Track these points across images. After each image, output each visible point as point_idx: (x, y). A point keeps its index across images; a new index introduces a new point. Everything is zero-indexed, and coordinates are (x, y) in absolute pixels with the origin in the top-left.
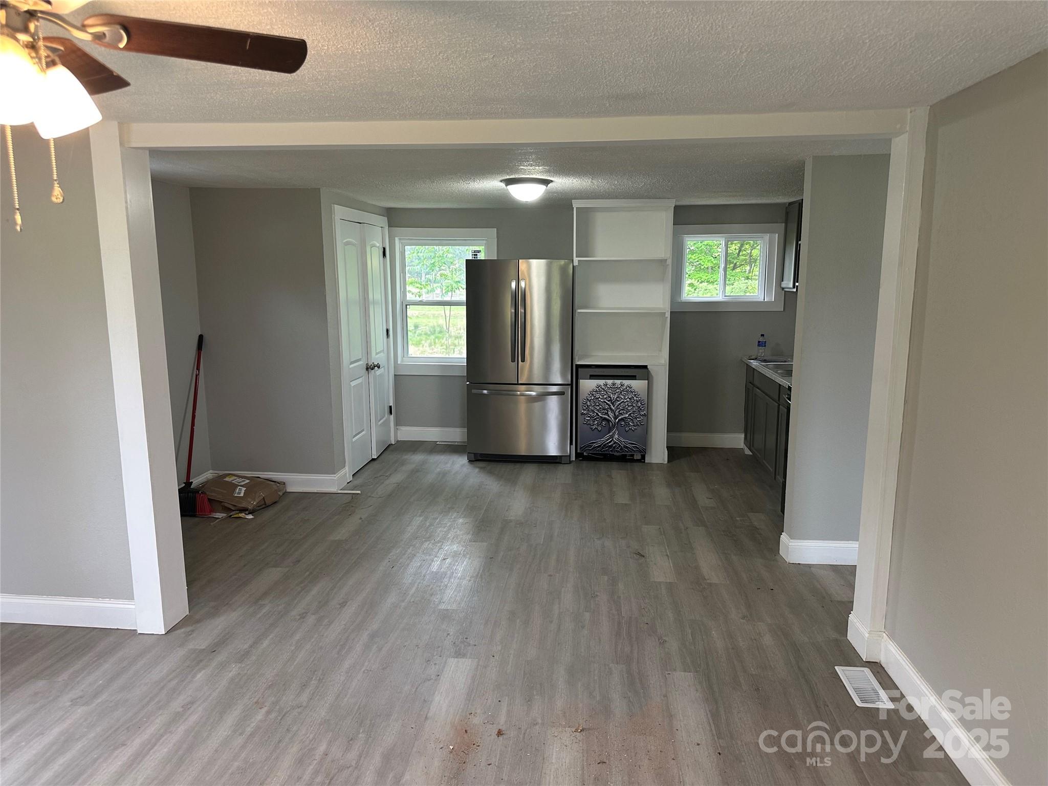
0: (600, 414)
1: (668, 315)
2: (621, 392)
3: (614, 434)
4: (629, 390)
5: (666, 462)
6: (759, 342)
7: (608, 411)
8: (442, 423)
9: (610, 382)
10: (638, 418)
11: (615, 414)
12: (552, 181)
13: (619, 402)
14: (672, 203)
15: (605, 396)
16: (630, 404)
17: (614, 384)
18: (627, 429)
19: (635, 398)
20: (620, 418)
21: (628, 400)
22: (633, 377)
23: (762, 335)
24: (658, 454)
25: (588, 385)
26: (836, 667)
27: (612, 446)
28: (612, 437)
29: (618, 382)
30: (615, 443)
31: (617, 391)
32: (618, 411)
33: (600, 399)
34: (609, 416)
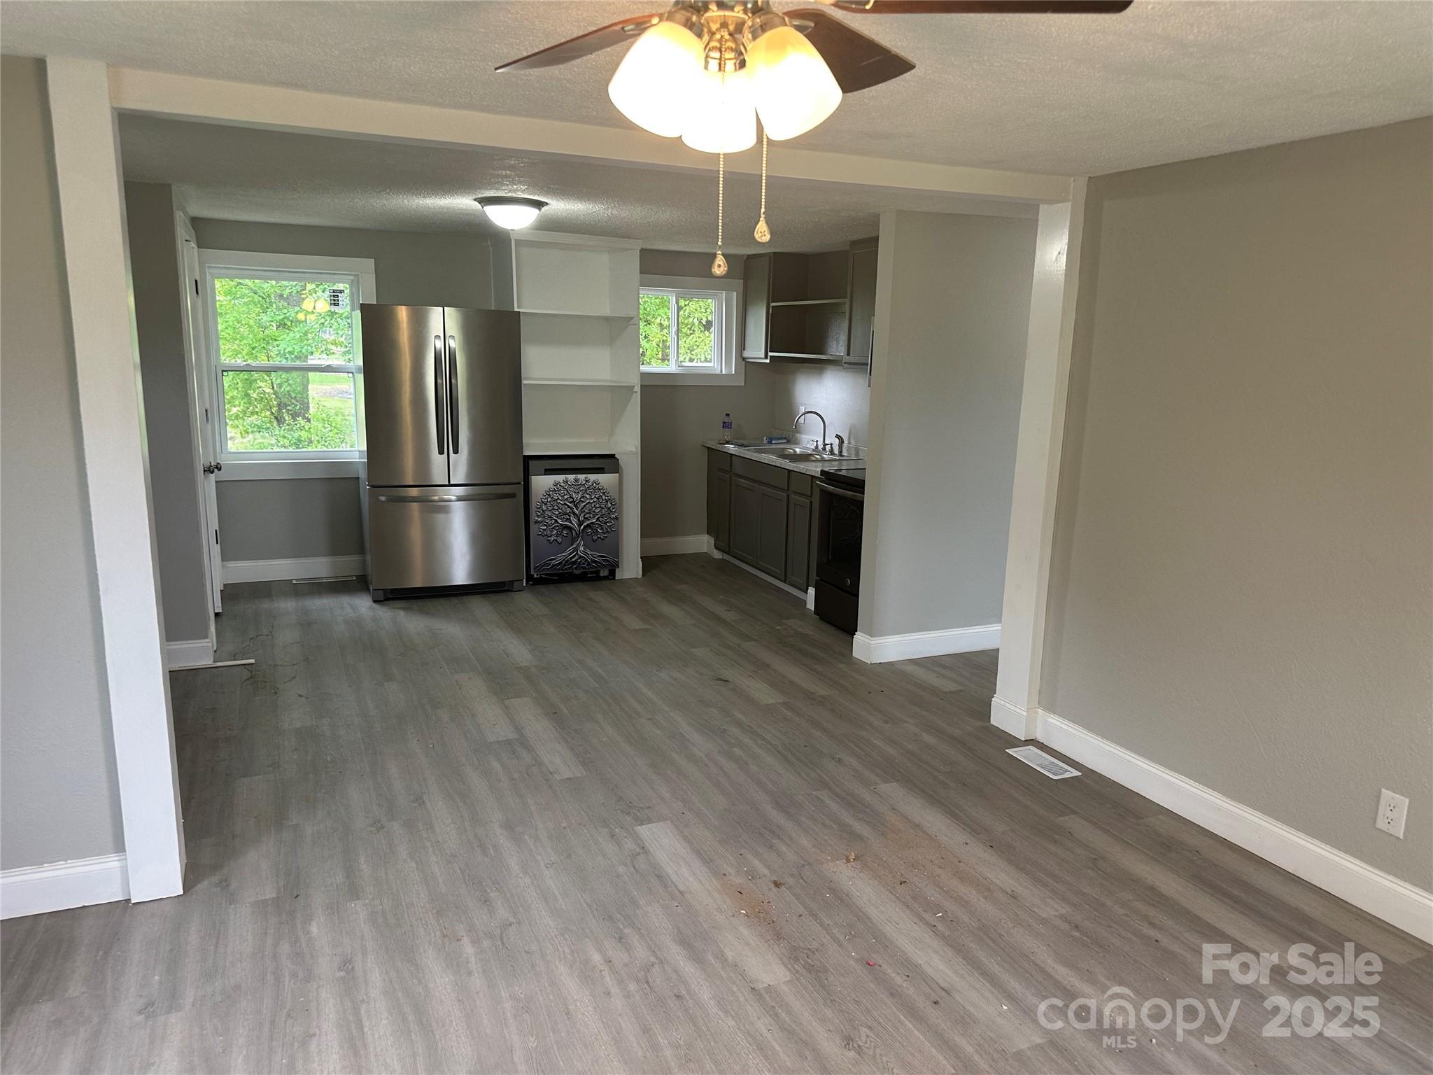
0: (559, 521)
1: (638, 389)
2: (586, 491)
3: (578, 545)
4: (596, 487)
5: (640, 576)
6: (724, 423)
7: (570, 516)
8: (298, 551)
9: (571, 477)
10: (608, 522)
11: (579, 520)
12: (547, 204)
13: (584, 504)
14: (638, 246)
15: (566, 497)
16: (597, 506)
17: (576, 480)
18: (595, 538)
19: (604, 497)
20: (586, 524)
21: (595, 500)
22: (600, 470)
23: (728, 415)
24: (631, 567)
25: (542, 483)
26: (1006, 750)
27: (576, 561)
28: (576, 549)
29: (582, 477)
30: (580, 557)
31: (581, 489)
32: (583, 515)
33: (559, 501)
34: (571, 522)
